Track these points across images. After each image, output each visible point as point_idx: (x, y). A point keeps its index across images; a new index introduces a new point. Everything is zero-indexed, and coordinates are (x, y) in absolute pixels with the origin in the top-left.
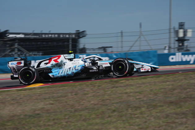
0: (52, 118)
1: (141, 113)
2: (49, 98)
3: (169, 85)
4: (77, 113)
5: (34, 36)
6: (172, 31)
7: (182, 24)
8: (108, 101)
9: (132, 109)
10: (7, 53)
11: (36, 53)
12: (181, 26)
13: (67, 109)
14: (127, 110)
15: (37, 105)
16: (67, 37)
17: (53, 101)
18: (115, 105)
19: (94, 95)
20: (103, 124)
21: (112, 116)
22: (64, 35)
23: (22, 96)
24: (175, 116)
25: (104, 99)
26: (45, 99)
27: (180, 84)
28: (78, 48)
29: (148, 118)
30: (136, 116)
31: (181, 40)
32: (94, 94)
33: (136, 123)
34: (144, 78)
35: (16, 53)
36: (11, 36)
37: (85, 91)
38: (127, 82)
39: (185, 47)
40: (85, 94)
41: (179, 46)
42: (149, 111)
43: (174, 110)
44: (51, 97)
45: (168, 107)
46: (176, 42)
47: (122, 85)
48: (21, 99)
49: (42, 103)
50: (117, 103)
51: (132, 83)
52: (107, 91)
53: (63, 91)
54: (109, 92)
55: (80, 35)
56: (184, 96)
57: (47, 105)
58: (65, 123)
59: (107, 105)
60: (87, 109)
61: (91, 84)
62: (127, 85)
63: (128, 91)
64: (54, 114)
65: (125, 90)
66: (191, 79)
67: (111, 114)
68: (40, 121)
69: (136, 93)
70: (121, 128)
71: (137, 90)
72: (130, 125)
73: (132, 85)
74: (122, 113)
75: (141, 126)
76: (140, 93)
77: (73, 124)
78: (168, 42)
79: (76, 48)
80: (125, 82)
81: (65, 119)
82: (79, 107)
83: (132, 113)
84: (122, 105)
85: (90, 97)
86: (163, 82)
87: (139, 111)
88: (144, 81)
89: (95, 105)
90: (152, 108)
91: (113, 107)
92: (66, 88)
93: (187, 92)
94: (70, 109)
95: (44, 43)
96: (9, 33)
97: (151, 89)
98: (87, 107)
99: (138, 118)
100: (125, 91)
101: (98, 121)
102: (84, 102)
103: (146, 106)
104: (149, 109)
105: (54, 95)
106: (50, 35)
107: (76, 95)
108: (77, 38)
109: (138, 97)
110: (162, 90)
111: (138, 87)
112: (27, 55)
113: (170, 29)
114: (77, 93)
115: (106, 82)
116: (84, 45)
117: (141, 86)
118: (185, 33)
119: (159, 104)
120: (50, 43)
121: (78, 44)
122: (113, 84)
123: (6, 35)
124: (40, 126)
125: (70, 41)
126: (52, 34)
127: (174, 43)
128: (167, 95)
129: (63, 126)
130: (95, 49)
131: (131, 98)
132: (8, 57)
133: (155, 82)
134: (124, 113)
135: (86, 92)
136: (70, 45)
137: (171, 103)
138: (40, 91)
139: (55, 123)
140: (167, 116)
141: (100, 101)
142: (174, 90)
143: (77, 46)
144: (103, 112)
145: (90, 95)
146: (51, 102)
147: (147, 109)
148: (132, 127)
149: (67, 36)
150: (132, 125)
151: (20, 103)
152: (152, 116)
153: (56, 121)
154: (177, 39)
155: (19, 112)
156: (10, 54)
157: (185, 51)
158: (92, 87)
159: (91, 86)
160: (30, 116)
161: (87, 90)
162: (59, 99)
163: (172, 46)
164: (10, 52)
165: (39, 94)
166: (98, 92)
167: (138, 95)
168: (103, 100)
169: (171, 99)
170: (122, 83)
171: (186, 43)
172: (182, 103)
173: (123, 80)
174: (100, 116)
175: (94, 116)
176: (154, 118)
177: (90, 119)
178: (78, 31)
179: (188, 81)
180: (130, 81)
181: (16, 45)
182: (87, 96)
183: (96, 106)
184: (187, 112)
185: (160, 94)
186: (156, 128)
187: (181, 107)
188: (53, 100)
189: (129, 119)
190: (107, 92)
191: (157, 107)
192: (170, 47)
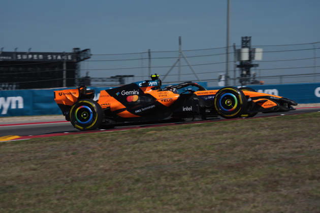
0: (35, 193)
1: (182, 185)
2: (30, 160)
3: (226, 139)
4: (75, 185)
5: (4, 58)
6: (231, 50)
7: (248, 39)
8: (127, 163)
9: (166, 178)
11: (7, 86)
12: (246, 42)
13: (58, 178)
14: (159, 179)
15: (9, 172)
16: (59, 60)
17: (37, 165)
18: (138, 171)
19: (104, 155)
20: (119, 202)
21: (134, 189)
22: (54, 56)
24: (236, 188)
25: (120, 161)
26: (22, 161)
27: (244, 136)
28: (76, 77)
29: (192, 192)
30: (174, 189)
31: (246, 66)
32: (104, 152)
33: (174, 201)
34: (186, 127)
37: (88, 148)
38: (159, 134)
39: (252, 76)
40: (90, 153)
41: (242, 75)
42: (194, 180)
43: (235, 178)
44: (32, 158)
45: (225, 174)
46: (238, 69)
47: (150, 138)
49: (18, 168)
50: (142, 168)
51: (166, 136)
52: (126, 148)
53: (52, 148)
54: (129, 150)
55: (80, 55)
56: (251, 157)
57: (26, 170)
58: (56, 202)
59: (125, 171)
60: (91, 178)
61: (99, 137)
62: (159, 139)
63: (160, 147)
64: (37, 186)
65: (155, 146)
66: (262, 129)
67: (133, 187)
68: (14, 198)
69: (173, 151)
70: (148, 208)
71: (176, 147)
72: (164, 204)
73: (166, 139)
74: (150, 184)
75: (181, 206)
76: (180, 152)
77: (70, 202)
78: (224, 69)
79: (74, 77)
80: (155, 133)
81: (56, 194)
83: (167, 184)
84: (150, 172)
85: (98, 157)
86: (218, 133)
87: (177, 182)
88: (185, 131)
89: (106, 171)
90: (200, 176)
91: (135, 174)
92: (57, 143)
93: (256, 151)
94: (65, 178)
95: (21, 69)
97: (198, 144)
98: (93, 175)
99: (176, 192)
100: (155, 148)
101: (110, 197)
102: (88, 167)
103: (189, 172)
104: (195, 178)
105: (37, 154)
106: (30, 56)
107: (73, 154)
108: (75, 60)
109: (176, 158)
110: (216, 147)
111: (176, 142)
113: (228, 47)
114: (75, 151)
115: (124, 134)
116: (87, 73)
117: (180, 139)
118: (251, 54)
119: (210, 170)
120: (30, 69)
121: (77, 70)
122: (136, 137)
124: (14, 207)
125: (65, 65)
126: (33, 54)
127: (235, 71)
128: (225, 155)
129: (52, 206)
130: (105, 79)
131: (165, 161)
133: (203, 133)
134: (153, 184)
135: (90, 150)
136: (65, 73)
137: (230, 167)
138: (14, 149)
139: (40, 201)
140: (224, 189)
141: (114, 164)
142: (235, 146)
143: (77, 74)
144: (119, 183)
145: (97, 155)
146: (33, 166)
147: (191, 177)
148: (166, 207)
149: (59, 57)
150: (167, 204)
152: (200, 189)
153: (41, 198)
154: (238, 63)
157: (252, 83)
158: (100, 142)
159: (99, 139)
161: (92, 146)
162: (45, 161)
163: (231, 75)
165: (13, 153)
166: (111, 150)
167: (176, 155)
168: (119, 163)
169: (229, 162)
170: (151, 135)
171: (253, 71)
172: (248, 168)
173: (151, 130)
174: (114, 189)
175: (104, 189)
176: (203, 192)
177: (97, 195)
178: (78, 49)
179: (256, 133)
180: (164, 132)
182: (92, 156)
183: (106, 173)
184: (256, 183)
185: (212, 153)
186: (205, 208)
187: (245, 174)
188: (35, 162)
189: (161, 194)
190: (125, 150)
191: (207, 175)
192: (227, 77)
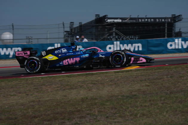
0: (148, 100)
2: (146, 80)
4: (173, 95)
5: (132, 21)
10: (106, 36)
11: (133, 37)
13: (162, 91)
15: (134, 87)
16: (163, 22)
22: (160, 20)
23: (120, 77)
26: (141, 81)
28: (173, 31)
35: (113, 37)
36: (109, 21)
37: (180, 73)
40: (181, 77)
48: (119, 81)
49: (139, 85)
53: (159, 73)
55: (176, 19)
57: (143, 86)
58: (161, 105)
61: (187, 67)
64: (150, 95)
68: (137, 102)
77: (169, 105)
79: (172, 32)
81: (161, 100)
82: (175, 90)
92: (162, 70)
94: (166, 91)
95: (141, 27)
96: (107, 18)
98: (183, 90)
102: (180, 85)
105: (150, 77)
106: (146, 20)
107: (171, 77)
108: (173, 22)
112: (124, 38)
114: (172, 75)
116: (180, 29)
120: (146, 27)
121: (174, 28)
123: (106, 20)
124: (137, 107)
125: (166, 25)
126: (148, 18)
129: (159, 107)
132: (107, 40)
135: (181, 75)
136: (166, 29)
138: (137, 74)
139: (151, 104)
143: (173, 30)
145: (185, 78)
146: (147, 84)
149: (163, 20)
151: (117, 84)
153: (152, 102)
155: (117, 92)
156: (109, 37)
159: (186, 69)
160: (127, 97)
161: (182, 72)
162: (154, 81)
164: (108, 36)
165: (136, 76)
177: (186, 101)
178: (174, 15)
181: (114, 30)
182: (182, 78)
188: (149, 82)
